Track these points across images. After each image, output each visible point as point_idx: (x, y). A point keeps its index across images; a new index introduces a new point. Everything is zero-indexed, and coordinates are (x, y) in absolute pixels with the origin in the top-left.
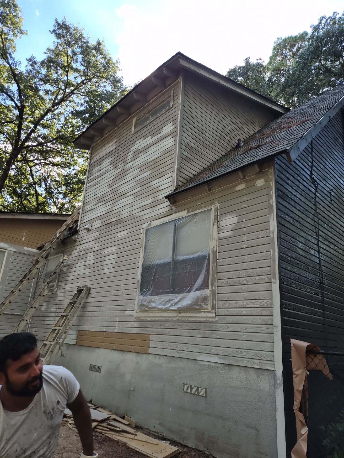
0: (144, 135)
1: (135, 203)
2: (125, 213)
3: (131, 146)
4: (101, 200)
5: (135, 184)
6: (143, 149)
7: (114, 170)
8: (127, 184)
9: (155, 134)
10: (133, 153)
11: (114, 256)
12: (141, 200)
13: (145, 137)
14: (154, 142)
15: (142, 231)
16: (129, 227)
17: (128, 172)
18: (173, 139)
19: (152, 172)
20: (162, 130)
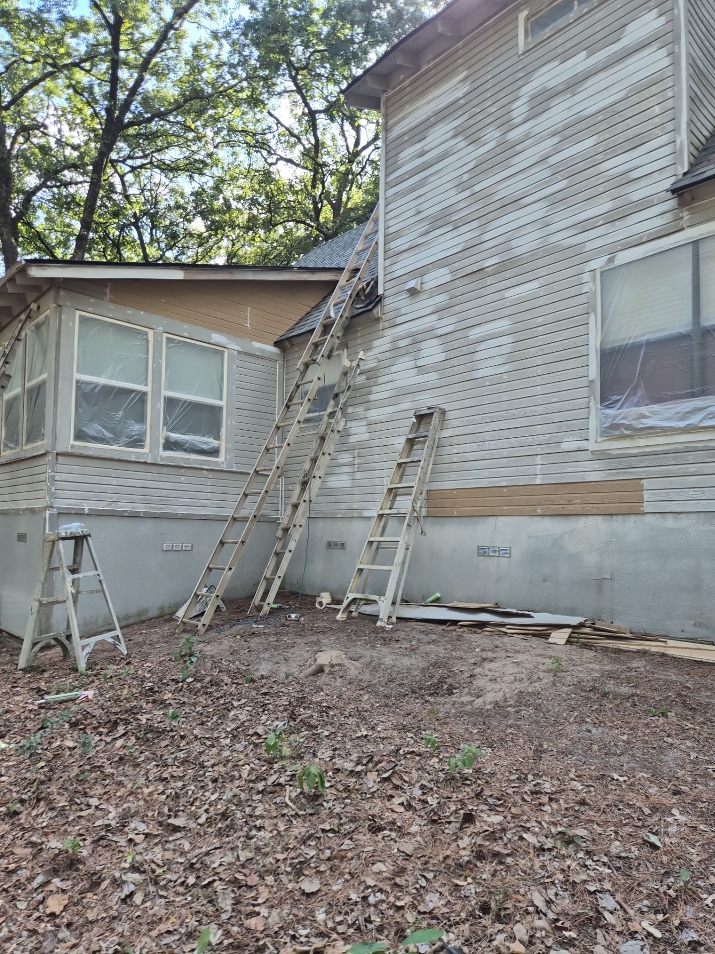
0: (560, 50)
1: (555, 218)
2: (525, 244)
3: (520, 83)
4: (439, 223)
5: (548, 173)
6: (562, 87)
7: (471, 148)
8: (521, 176)
9: (600, 44)
10: (528, 99)
11: (509, 339)
12: (575, 209)
13: (565, 57)
14: (600, 66)
15: (586, 277)
16: (543, 272)
17: (519, 148)
18: (664, 52)
19: (602, 139)
20: (623, 32)
